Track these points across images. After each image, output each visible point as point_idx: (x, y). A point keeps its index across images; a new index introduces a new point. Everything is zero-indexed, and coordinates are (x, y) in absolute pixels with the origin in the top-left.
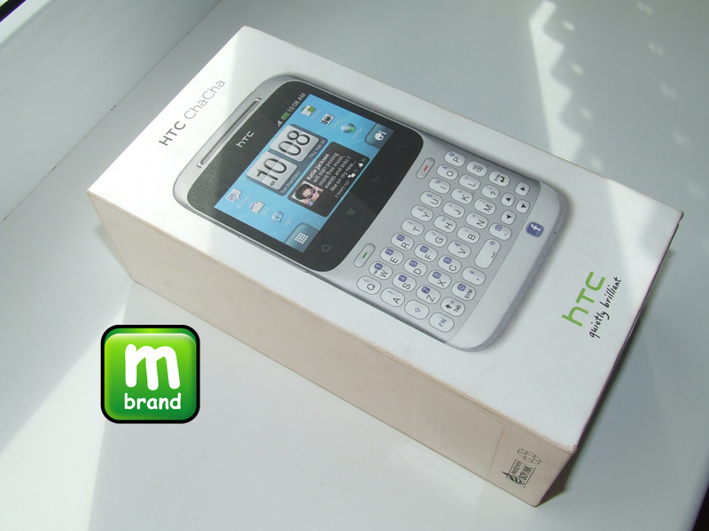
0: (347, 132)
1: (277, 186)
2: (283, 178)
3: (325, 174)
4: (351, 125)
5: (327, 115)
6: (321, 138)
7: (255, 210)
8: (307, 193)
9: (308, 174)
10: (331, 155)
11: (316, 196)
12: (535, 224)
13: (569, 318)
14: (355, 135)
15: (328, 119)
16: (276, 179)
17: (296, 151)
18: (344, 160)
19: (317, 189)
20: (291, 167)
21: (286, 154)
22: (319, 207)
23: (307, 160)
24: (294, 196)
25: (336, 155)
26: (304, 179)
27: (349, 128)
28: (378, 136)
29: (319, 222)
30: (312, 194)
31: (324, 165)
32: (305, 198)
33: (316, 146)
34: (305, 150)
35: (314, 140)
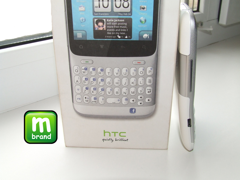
0: (141, 21)
1: (96, 10)
2: (102, 9)
3: (113, 25)
4: (146, 21)
5: (145, 7)
6: (131, 12)
7: (80, 9)
8: (100, 24)
9: (109, 19)
10: (125, 22)
11: (101, 29)
12: (135, 110)
13: (105, 132)
14: (141, 26)
15: (143, 8)
16: (99, 7)
17: (118, 6)
18: (125, 29)
19: (105, 27)
20: (109, 10)
21: (114, 2)
22: (97, 33)
23: (116, 14)
24: (95, 20)
25: (126, 24)
26: (106, 19)
27: (143, 20)
28: (145, 36)
29: (90, 37)
30: (101, 27)
31: (118, 22)
32: (97, 25)
33: (125, 13)
34: (122, 9)
35: (128, 10)
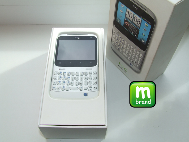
0: (143, 34)
1: (127, 16)
2: (128, 17)
3: (132, 27)
4: (145, 35)
5: (146, 30)
6: (140, 27)
7: (121, 11)
8: (127, 23)
9: (131, 23)
10: (136, 29)
11: (127, 25)
12: (132, 65)
14: (142, 36)
15: (145, 30)
16: (128, 16)
17: (135, 21)
18: (136, 32)
19: (128, 25)
20: (131, 19)
21: (134, 18)
23: (134, 24)
24: (125, 20)
25: (137, 31)
26: (130, 23)
27: (144, 34)
28: (143, 41)
29: (122, 24)
30: (127, 24)
31: (134, 27)
32: (126, 22)
33: (137, 26)
34: (136, 23)
35: (139, 25)
